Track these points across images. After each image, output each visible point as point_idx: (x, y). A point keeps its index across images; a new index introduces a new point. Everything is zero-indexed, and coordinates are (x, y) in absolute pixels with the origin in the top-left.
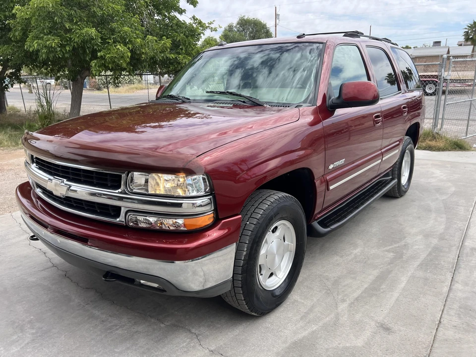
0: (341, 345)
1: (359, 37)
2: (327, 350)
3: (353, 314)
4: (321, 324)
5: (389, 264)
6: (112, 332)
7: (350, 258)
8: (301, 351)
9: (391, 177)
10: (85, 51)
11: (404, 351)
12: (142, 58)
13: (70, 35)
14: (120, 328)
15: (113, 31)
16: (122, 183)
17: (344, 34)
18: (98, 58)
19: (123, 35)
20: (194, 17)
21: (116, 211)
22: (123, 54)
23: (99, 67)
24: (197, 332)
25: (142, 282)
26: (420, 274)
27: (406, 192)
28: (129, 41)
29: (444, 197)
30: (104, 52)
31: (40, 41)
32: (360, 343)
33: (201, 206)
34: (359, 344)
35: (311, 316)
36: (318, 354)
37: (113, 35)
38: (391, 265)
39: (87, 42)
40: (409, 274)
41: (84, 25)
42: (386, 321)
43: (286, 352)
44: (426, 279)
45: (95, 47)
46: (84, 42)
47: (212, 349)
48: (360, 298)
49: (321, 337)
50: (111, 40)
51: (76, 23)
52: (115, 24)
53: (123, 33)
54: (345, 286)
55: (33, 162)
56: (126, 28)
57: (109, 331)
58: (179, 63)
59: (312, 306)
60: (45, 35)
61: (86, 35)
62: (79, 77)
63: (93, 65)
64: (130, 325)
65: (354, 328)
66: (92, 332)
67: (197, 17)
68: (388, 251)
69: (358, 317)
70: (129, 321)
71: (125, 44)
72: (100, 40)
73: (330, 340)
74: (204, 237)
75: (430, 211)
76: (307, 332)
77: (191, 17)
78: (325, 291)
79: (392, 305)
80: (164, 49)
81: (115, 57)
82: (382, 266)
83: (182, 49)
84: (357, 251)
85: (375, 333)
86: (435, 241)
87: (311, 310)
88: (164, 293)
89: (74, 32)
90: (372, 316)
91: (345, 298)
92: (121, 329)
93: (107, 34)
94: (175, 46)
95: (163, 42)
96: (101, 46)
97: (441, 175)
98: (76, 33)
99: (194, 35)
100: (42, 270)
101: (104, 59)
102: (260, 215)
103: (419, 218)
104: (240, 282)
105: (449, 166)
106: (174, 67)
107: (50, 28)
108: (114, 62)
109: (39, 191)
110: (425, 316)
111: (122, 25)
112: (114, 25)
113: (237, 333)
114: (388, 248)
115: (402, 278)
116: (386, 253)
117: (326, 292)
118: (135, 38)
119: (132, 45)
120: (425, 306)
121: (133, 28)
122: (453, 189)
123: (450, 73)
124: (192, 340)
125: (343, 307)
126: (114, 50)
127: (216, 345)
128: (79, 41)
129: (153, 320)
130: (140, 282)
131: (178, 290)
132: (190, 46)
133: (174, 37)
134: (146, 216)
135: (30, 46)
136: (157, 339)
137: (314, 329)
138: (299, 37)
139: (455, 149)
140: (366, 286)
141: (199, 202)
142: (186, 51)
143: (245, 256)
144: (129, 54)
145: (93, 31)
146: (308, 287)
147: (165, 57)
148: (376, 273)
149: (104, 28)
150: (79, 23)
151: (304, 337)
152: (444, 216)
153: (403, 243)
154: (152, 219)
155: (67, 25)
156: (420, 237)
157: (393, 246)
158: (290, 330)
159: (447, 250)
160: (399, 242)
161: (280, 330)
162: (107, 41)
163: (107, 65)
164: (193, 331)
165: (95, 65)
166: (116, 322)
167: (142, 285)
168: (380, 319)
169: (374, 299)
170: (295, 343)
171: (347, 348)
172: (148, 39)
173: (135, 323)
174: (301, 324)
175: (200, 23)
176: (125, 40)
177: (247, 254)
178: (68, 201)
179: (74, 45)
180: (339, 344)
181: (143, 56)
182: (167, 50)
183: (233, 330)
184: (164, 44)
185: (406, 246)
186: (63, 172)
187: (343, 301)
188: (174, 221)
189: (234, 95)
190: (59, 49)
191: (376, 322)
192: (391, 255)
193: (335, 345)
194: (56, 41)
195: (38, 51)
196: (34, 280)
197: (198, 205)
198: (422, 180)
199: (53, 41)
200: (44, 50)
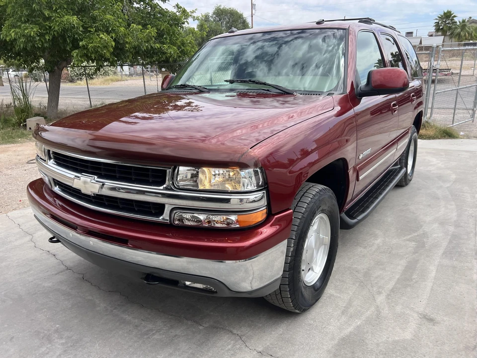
0: (390, 339)
1: (371, 24)
2: (378, 345)
3: (393, 306)
4: (363, 318)
5: (415, 253)
6: (149, 338)
7: (374, 249)
8: (352, 348)
9: (399, 166)
10: (65, 40)
11: (453, 341)
12: (126, 47)
13: (49, 23)
14: (156, 332)
15: (94, 19)
16: (167, 179)
17: (358, 20)
18: (80, 47)
19: (106, 23)
20: (177, 5)
21: (160, 208)
22: (107, 44)
23: (81, 57)
24: (239, 333)
25: (188, 283)
26: (446, 262)
27: (411, 180)
28: (112, 29)
29: (448, 185)
30: (86, 42)
31: (17, 30)
32: (408, 335)
33: (254, 201)
34: (408, 338)
35: (351, 310)
36: (369, 349)
37: (94, 23)
38: (416, 254)
39: (67, 30)
40: (436, 263)
41: (64, 12)
42: (427, 312)
43: (337, 350)
44: (454, 267)
45: (76, 36)
46: (65, 30)
47: (260, 350)
48: (395, 290)
49: (367, 332)
50: (92, 28)
51: (56, 10)
52: (97, 11)
53: (106, 21)
54: (376, 278)
55: (50, 158)
56: (108, 16)
57: (146, 337)
58: (164, 53)
59: (350, 300)
60: (22, 23)
61: (66, 24)
62: (56, 68)
63: (75, 55)
64: (167, 328)
65: (399, 321)
66: (127, 338)
67: (180, 5)
68: (409, 240)
69: (398, 309)
70: (165, 325)
71: (108, 33)
72: (81, 29)
73: (377, 334)
74: (257, 234)
75: (439, 199)
76: (352, 327)
77: (175, 5)
78: (358, 283)
79: (428, 295)
80: (149, 38)
81: (99, 46)
82: (407, 256)
83: (166, 39)
84: (379, 241)
85: (420, 325)
86: (452, 229)
87: (350, 304)
88: (215, 295)
89: (54, 19)
90: (412, 308)
91: (380, 290)
92: (158, 333)
93: (88, 22)
94: (160, 35)
95: (148, 31)
96: (82, 35)
97: (439, 163)
98: (56, 21)
99: (178, 24)
100: (57, 274)
101: (87, 48)
102: (304, 209)
103: (429, 205)
104: (287, 279)
105: (443, 153)
106: (158, 57)
107: (28, 15)
108: (97, 52)
109: (57, 189)
110: (464, 304)
111: (104, 12)
112: (96, 13)
113: (281, 332)
114: (409, 237)
115: (430, 268)
116: (408, 242)
117: (359, 285)
118: (118, 26)
119: (116, 34)
120: (460, 294)
121: (115, 16)
122: (454, 176)
123: (439, 62)
124: (236, 341)
125: (380, 299)
126: (97, 39)
127: (262, 346)
128: (59, 29)
129: (189, 323)
130: (185, 284)
131: (230, 291)
132: (174, 35)
133: (158, 25)
134: (193, 213)
135: (7, 36)
136: (199, 343)
137: (358, 323)
138: (318, 23)
139: (445, 137)
140: (397, 277)
141: (252, 197)
142: (170, 40)
143: (292, 251)
144: (113, 44)
145: (75, 18)
146: (340, 280)
147: (149, 47)
148: (403, 263)
149: (85, 16)
150: (58, 11)
151: (350, 332)
152: (453, 203)
153: (421, 232)
154: (202, 217)
155: (46, 13)
156: (436, 225)
157: (412, 235)
158: (335, 326)
159: (466, 237)
160: (417, 231)
161: (324, 326)
162: (89, 29)
163: (89, 55)
164: (235, 332)
165: (77, 55)
166: (150, 326)
167: (188, 287)
168: (421, 310)
169: (409, 289)
170: (343, 339)
171: (397, 342)
172: (132, 28)
173: (172, 327)
174: (344, 319)
175: (184, 11)
176: (108, 28)
177: (294, 249)
178: (98, 199)
179: (54, 34)
180: (388, 338)
181: (127, 46)
182: (151, 39)
183: (276, 329)
184: (150, 32)
185: (425, 235)
186: (92, 168)
187: (379, 293)
188: (225, 217)
189: (257, 83)
190: (38, 38)
191: (418, 312)
192: (413, 244)
193: (384, 340)
194: (35, 30)
195: (15, 39)
196: (50, 284)
197: (251, 200)
198: (421, 168)
199: (32, 30)
200: (23, 40)
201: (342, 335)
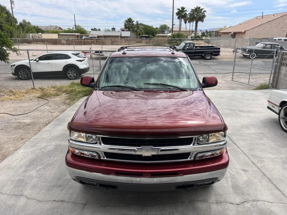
3: (232, 170)
4: (229, 177)
8: (238, 189)
11: (258, 175)
16: (193, 141)
32: (246, 178)
36: (242, 187)
42: (242, 168)
43: (235, 191)
49: (236, 182)
65: (239, 174)
70: (172, 209)
79: (236, 162)
85: (245, 173)
90: (237, 168)
92: (174, 213)
110: (248, 162)
120: (244, 159)
124: (204, 203)
127: (214, 200)
129: (180, 204)
134: (207, 153)
136: (193, 209)
137: (230, 180)
158: (225, 184)
164: (199, 200)
166: (167, 212)
170: (232, 187)
173: (176, 208)
174: (225, 180)
180: (242, 181)
201: (230, 186)
